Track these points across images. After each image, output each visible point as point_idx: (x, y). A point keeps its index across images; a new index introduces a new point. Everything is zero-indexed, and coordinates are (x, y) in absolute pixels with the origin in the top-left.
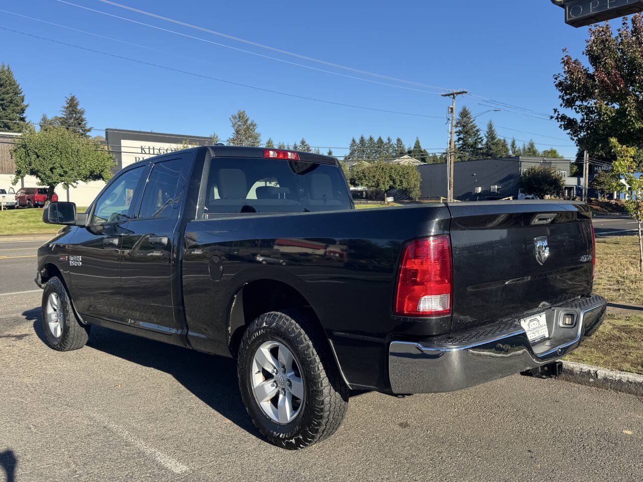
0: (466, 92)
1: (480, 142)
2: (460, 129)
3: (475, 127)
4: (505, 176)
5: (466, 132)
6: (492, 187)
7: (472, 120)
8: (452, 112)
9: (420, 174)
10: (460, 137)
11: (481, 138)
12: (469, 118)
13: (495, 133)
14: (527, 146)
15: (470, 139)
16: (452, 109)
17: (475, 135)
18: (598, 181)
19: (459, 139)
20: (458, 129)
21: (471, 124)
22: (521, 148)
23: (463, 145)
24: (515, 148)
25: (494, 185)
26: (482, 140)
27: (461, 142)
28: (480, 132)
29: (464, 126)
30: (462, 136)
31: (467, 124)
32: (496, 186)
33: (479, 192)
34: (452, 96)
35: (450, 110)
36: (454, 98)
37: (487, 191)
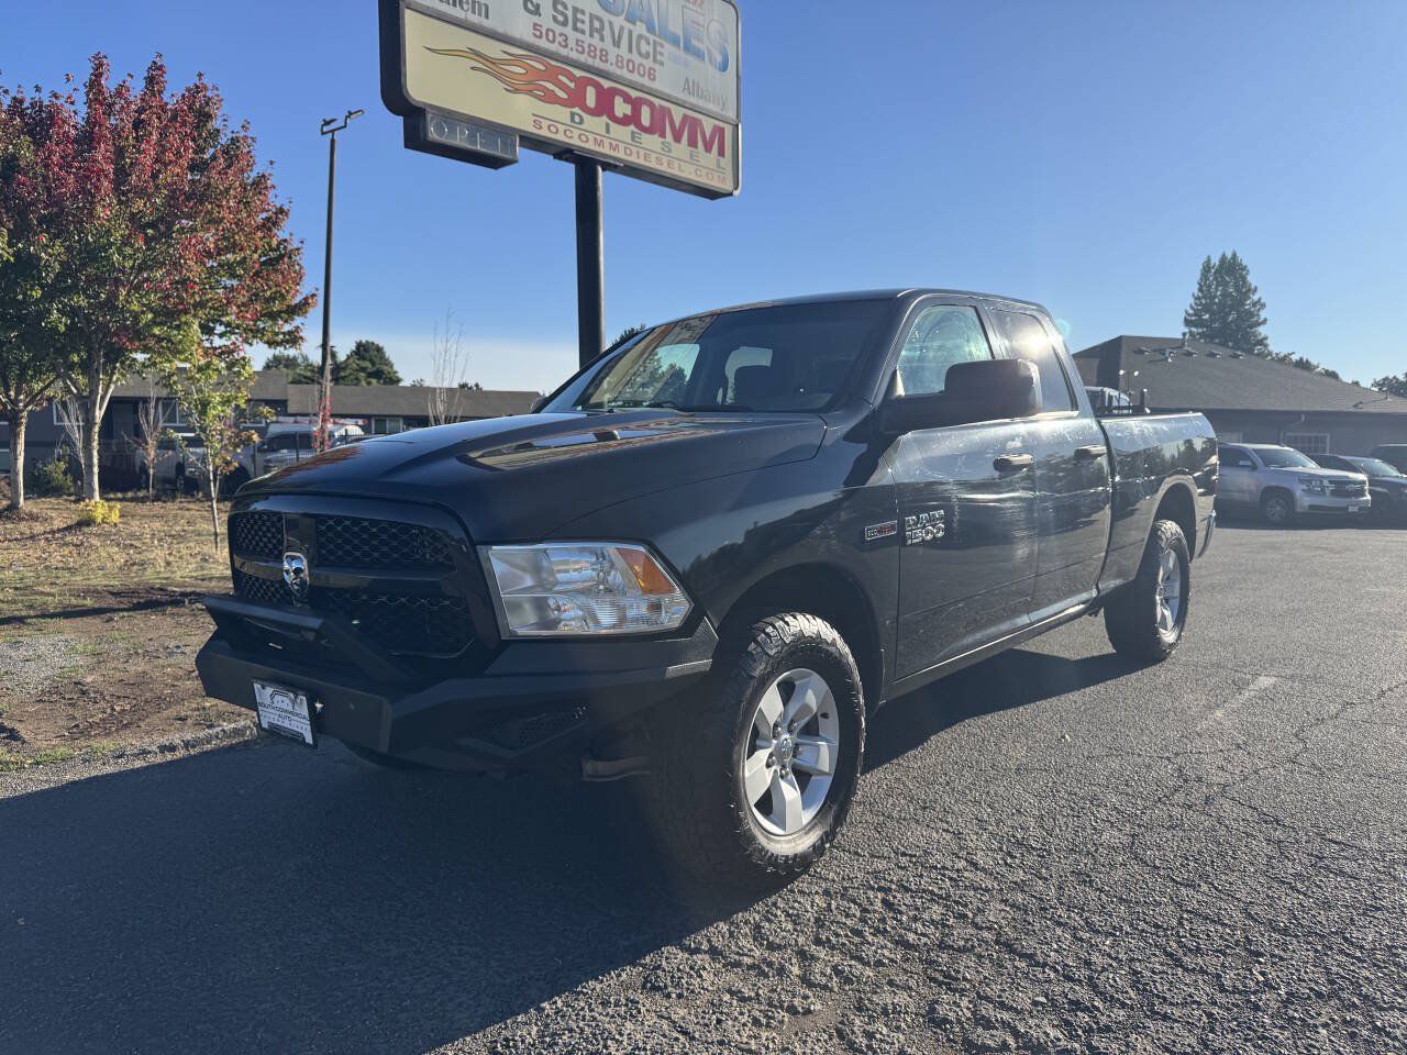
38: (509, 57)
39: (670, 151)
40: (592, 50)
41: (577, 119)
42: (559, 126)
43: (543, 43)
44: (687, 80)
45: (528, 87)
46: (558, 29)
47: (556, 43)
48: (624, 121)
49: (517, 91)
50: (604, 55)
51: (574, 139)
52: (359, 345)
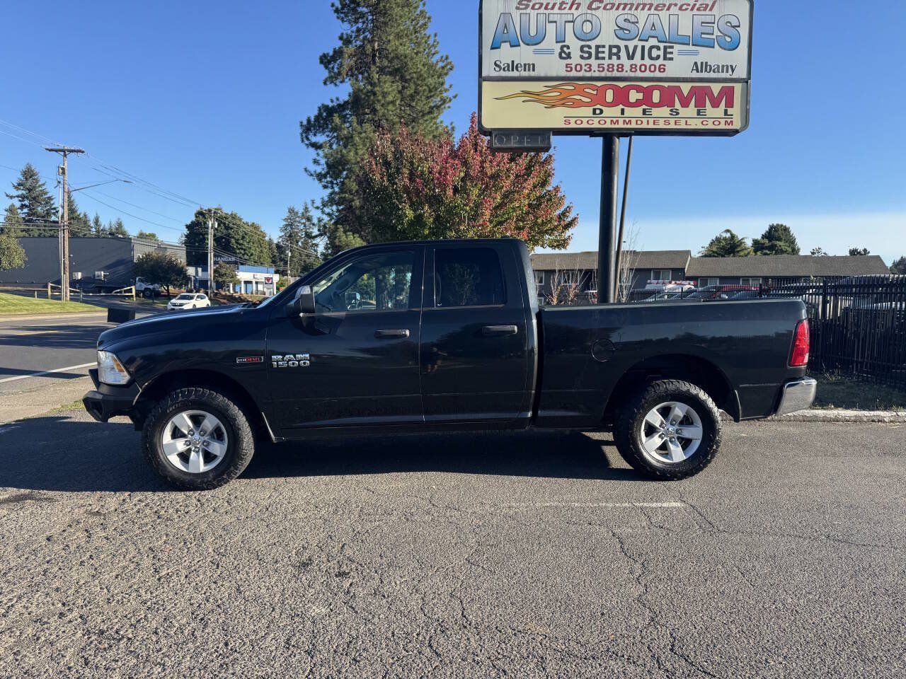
0: (83, 152)
1: (54, 214)
2: (24, 192)
3: (46, 193)
4: (113, 260)
5: (34, 198)
6: (96, 273)
7: (40, 183)
8: (64, 173)
9: (24, 251)
10: (23, 203)
11: (55, 209)
12: (37, 181)
13: (75, 204)
14: (114, 225)
15: (39, 208)
16: (63, 169)
17: (47, 203)
18: (219, 272)
19: (23, 207)
20: (20, 192)
21: (40, 189)
22: (107, 227)
23: (29, 215)
24: (100, 226)
25: (100, 270)
26: (57, 212)
27: (26, 210)
28: (54, 201)
29: (30, 190)
30: (26, 202)
31: (35, 187)
32: (102, 272)
33: (79, 278)
34: (62, 153)
35: (61, 171)
36: (65, 155)
37: (91, 277)
38: (548, 89)
39: (678, 114)
40: (611, 67)
41: (598, 112)
42: (582, 119)
43: (573, 74)
44: (696, 63)
45: (563, 102)
46: (583, 62)
47: (583, 70)
48: (638, 104)
49: (553, 106)
50: (621, 67)
51: (595, 124)
52: (772, 227)
